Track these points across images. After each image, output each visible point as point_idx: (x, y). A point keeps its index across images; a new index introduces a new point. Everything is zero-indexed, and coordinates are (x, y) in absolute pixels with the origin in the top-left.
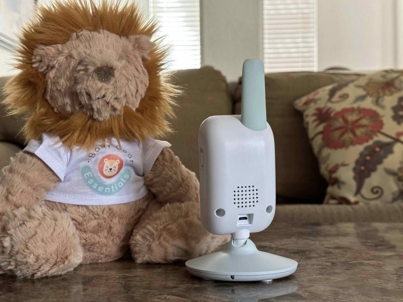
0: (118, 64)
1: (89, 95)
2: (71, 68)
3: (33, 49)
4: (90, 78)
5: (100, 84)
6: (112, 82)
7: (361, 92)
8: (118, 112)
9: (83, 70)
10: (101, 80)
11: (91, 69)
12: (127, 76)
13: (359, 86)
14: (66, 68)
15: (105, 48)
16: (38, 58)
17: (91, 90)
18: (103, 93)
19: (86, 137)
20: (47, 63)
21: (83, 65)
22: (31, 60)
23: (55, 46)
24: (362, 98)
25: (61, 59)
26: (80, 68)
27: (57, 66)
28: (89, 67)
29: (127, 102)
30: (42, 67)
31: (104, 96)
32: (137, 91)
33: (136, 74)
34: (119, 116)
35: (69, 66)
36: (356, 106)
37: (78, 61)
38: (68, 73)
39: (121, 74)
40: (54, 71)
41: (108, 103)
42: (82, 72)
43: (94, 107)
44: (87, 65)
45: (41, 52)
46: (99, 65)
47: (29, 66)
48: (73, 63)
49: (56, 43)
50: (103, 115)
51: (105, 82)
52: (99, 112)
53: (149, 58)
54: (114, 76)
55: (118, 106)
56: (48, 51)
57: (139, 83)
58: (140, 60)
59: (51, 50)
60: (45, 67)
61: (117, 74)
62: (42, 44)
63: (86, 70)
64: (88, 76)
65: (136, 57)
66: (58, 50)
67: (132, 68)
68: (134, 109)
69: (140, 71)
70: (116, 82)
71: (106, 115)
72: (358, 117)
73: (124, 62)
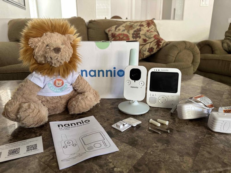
0: (62, 47)
1: (51, 58)
2: (44, 47)
3: (29, 39)
4: (52, 52)
5: (55, 54)
6: (60, 54)
7: (124, 28)
8: (62, 64)
9: (49, 48)
10: (56, 53)
11: (52, 48)
12: (65, 51)
13: (123, 27)
14: (42, 47)
15: (56, 40)
16: (31, 42)
17: (52, 57)
18: (57, 58)
19: (50, 72)
20: (34, 45)
21: (49, 47)
22: (28, 43)
23: (37, 38)
24: (124, 30)
25: (40, 43)
26: (48, 47)
27: (38, 46)
28: (51, 48)
29: (66, 60)
30: (33, 46)
31: (57, 59)
32: (69, 56)
33: (69, 49)
34: (63, 65)
35: (43, 46)
36: (122, 33)
37: (46, 45)
38: (43, 49)
39: (63, 50)
40: (37, 48)
41: (59, 61)
42: (48, 50)
43: (53, 62)
44: (50, 47)
45: (32, 40)
46: (55, 47)
47: (27, 46)
48: (45, 45)
49: (38, 37)
50: (57, 65)
51: (57, 53)
52: (55, 64)
53: (73, 43)
54: (60, 51)
55: (63, 62)
56: (35, 40)
57: (70, 53)
58: (70, 44)
59: (36, 39)
60: (34, 46)
61: (62, 50)
62: (32, 37)
63: (50, 49)
64: (51, 51)
65: (68, 43)
66: (39, 40)
67: (67, 48)
68: (68, 62)
69: (70, 48)
70: (61, 54)
71: (58, 65)
72: (123, 37)
73: (64, 46)
